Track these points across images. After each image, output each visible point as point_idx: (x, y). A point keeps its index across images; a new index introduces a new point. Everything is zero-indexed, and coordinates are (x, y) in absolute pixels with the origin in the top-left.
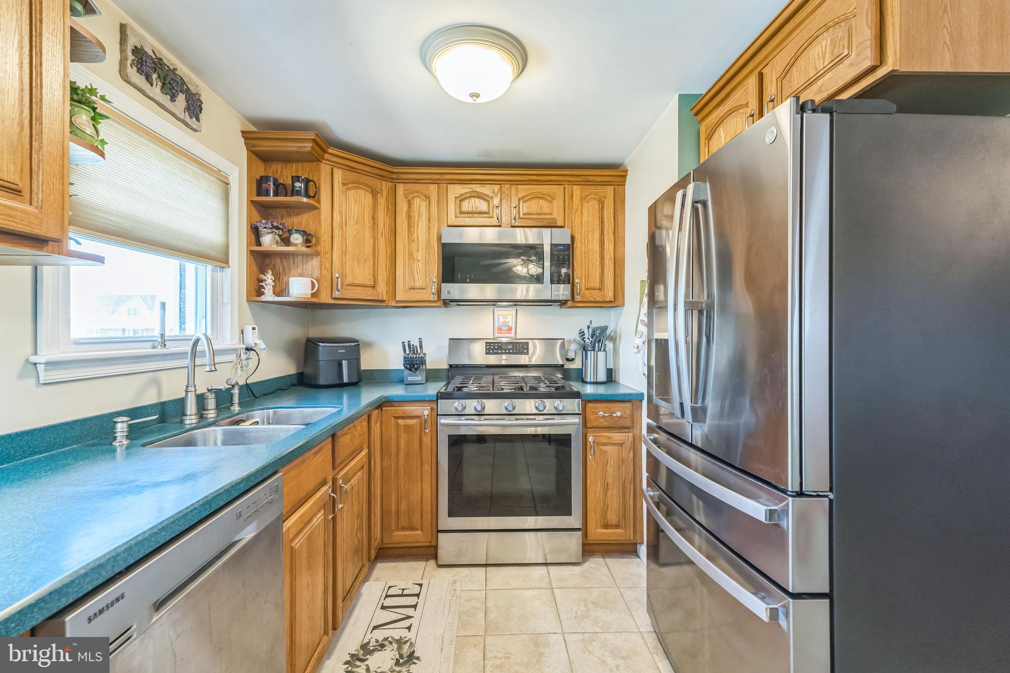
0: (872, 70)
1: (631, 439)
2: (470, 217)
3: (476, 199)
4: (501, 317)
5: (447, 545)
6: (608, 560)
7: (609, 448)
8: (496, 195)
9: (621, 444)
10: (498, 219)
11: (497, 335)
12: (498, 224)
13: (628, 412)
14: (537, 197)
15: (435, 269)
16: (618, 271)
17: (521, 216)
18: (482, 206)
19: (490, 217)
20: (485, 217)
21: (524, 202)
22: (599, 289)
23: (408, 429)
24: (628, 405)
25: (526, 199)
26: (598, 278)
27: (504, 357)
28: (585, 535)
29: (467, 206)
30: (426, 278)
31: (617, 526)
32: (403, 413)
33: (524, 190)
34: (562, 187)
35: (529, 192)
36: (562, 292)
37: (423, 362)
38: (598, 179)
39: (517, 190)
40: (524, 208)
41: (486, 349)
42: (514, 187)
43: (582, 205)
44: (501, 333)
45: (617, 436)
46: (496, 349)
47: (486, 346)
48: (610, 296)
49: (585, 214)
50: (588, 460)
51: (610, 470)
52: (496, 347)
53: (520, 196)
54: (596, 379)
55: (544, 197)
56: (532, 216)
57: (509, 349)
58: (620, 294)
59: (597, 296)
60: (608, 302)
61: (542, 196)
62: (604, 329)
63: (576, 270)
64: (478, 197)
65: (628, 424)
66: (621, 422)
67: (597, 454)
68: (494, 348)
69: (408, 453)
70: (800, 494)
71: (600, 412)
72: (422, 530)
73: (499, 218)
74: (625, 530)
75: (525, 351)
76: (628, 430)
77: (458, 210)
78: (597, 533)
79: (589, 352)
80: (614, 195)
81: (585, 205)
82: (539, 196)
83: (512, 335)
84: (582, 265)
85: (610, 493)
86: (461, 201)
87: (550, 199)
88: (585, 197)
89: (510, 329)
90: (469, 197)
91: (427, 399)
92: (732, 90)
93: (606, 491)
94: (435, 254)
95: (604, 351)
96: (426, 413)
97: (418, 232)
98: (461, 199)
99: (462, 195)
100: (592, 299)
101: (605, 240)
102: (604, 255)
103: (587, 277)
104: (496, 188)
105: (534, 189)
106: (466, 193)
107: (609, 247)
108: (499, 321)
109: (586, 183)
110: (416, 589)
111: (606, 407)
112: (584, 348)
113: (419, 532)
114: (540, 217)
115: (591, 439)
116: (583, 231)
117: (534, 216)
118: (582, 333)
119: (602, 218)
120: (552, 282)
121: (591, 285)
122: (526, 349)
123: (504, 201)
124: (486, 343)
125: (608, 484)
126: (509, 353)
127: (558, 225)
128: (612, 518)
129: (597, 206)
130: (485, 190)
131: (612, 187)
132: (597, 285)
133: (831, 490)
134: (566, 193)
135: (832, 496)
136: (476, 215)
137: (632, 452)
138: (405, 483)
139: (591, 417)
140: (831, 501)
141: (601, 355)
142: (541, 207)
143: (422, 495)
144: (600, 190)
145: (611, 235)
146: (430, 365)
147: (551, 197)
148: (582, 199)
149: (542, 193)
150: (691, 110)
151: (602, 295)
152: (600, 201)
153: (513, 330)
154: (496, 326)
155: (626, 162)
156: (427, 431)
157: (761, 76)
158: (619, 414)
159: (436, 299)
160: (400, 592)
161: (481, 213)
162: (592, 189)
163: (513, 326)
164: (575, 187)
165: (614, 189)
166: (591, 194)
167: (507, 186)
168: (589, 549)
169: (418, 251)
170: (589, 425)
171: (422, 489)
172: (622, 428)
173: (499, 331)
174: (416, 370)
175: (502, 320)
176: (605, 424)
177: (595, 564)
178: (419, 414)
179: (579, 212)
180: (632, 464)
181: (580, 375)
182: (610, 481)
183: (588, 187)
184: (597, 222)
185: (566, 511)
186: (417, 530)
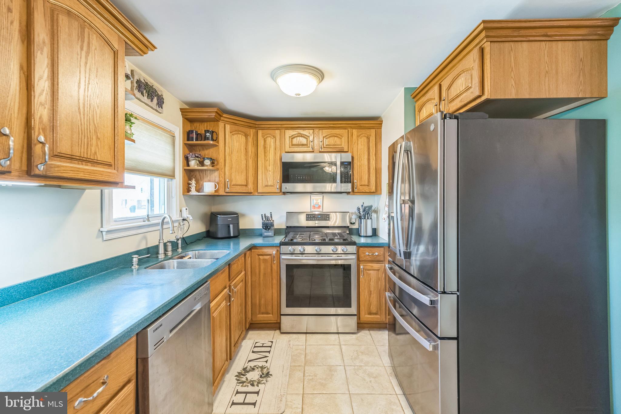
0: (479, 97)
1: (383, 267)
2: (297, 147)
3: (300, 138)
4: (314, 200)
5: (286, 322)
6: (372, 332)
7: (371, 272)
8: (311, 135)
9: (378, 270)
10: (312, 148)
11: (312, 210)
12: (312, 151)
13: (382, 253)
14: (333, 136)
15: (278, 176)
16: (378, 176)
17: (325, 146)
18: (304, 141)
19: (308, 147)
20: (305, 147)
21: (326, 139)
22: (367, 186)
23: (265, 261)
24: (382, 249)
25: (327, 137)
26: (367, 179)
27: (317, 222)
28: (359, 318)
29: (295, 141)
30: (274, 180)
31: (376, 314)
32: (263, 253)
33: (326, 132)
34: (347, 130)
35: (329, 133)
36: (348, 187)
37: (272, 225)
38: (367, 125)
39: (322, 132)
40: (326, 142)
41: (307, 218)
42: (320, 131)
43: (358, 140)
44: (314, 209)
45: (376, 266)
46: (312, 218)
47: (306, 216)
48: (373, 189)
49: (359, 145)
50: (360, 278)
51: (372, 284)
52: (312, 217)
53: (324, 136)
54: (367, 235)
55: (337, 136)
56: (330, 146)
57: (319, 218)
58: (379, 188)
59: (366, 189)
60: (372, 192)
61: (336, 135)
62: (370, 207)
63: (355, 175)
64: (301, 136)
65: (382, 259)
66: (378, 258)
67: (365, 275)
68: (311, 217)
69: (265, 274)
70: (444, 292)
71: (367, 253)
72: (272, 314)
73: (313, 148)
74: (380, 316)
75: (328, 219)
76: (382, 263)
77: (291, 144)
78: (366, 317)
79: (362, 220)
80: (376, 134)
81: (360, 140)
82: (334, 135)
83: (321, 210)
84: (358, 172)
85: (372, 296)
86: (292, 138)
87: (340, 137)
88: (359, 136)
89: (320, 207)
90: (296, 136)
91: (274, 245)
92: (429, 90)
93: (370, 295)
94: (278, 168)
95: (371, 219)
96: (274, 252)
97: (269, 156)
98: (292, 137)
99: (293, 135)
100: (364, 191)
101: (371, 159)
102: (370, 167)
103: (361, 179)
104: (311, 131)
105: (331, 132)
106: (295, 134)
107: (373, 162)
108: (313, 203)
109: (360, 128)
110: (270, 344)
111: (370, 250)
112: (360, 218)
113: (271, 315)
114: (335, 146)
115: (362, 267)
116: (359, 153)
117: (332, 146)
118: (359, 209)
119: (369, 146)
120: (341, 182)
121: (363, 183)
122: (328, 218)
123: (315, 138)
124: (307, 214)
125: (371, 291)
126: (319, 220)
127: (345, 151)
128: (374, 309)
129: (366, 140)
130: (306, 132)
131: (374, 130)
132: (366, 183)
133: (458, 291)
134: (349, 133)
135: (458, 294)
136: (300, 146)
137: (384, 274)
138: (264, 289)
139: (362, 255)
140: (458, 296)
141: (369, 221)
142: (335, 142)
143: (272, 296)
144: (368, 131)
145: (374, 155)
146: (276, 227)
147: (341, 136)
148: (358, 136)
149: (336, 134)
150: (411, 96)
151: (369, 189)
152: (367, 138)
153: (321, 207)
154: (312, 205)
155: (382, 116)
156: (275, 262)
157: (440, 86)
158: (377, 254)
159: (279, 191)
160: (262, 345)
161: (303, 145)
162: (363, 131)
163: (321, 205)
164: (354, 130)
165: (376, 131)
166: (363, 134)
167: (317, 130)
168: (361, 326)
169: (269, 166)
170: (361, 259)
171: (272, 293)
172: (379, 261)
173: (314, 208)
174: (269, 229)
175: (315, 202)
176: (369, 259)
177: (365, 334)
178: (270, 253)
179: (356, 144)
180: (384, 280)
181: (358, 233)
182: (372, 289)
183: (361, 130)
184: (366, 149)
185: (348, 305)
186: (270, 314)
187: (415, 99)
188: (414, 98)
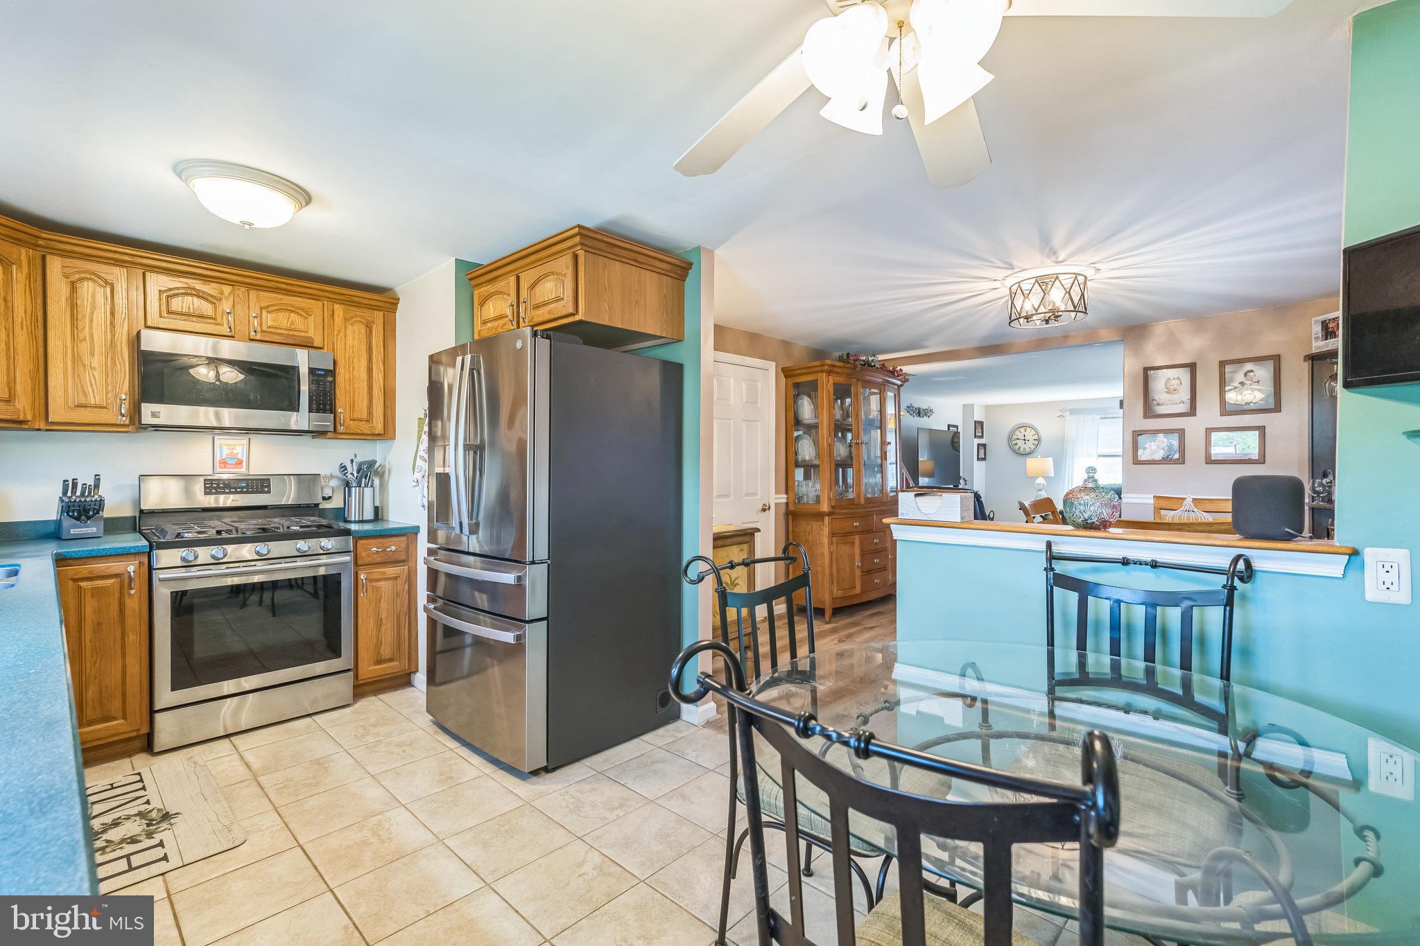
0: (572, 315)
1: (406, 572)
2: (185, 320)
3: (195, 299)
4: (225, 448)
5: (166, 728)
6: (381, 696)
7: (382, 584)
8: (227, 299)
9: (396, 578)
10: (230, 328)
11: (219, 470)
12: (230, 334)
13: (403, 545)
14: (287, 310)
15: (124, 382)
16: (388, 403)
17: (265, 328)
18: (207, 308)
19: (217, 324)
20: (209, 323)
21: (268, 312)
22: (367, 421)
23: (98, 593)
24: (404, 538)
25: (270, 309)
26: (366, 409)
27: (232, 497)
28: (356, 677)
29: (177, 304)
30: (107, 393)
31: (391, 660)
32: (90, 572)
33: (268, 298)
34: (320, 304)
35: (276, 302)
36: (325, 421)
37: (100, 504)
38: (366, 302)
39: (258, 296)
40: (269, 319)
41: (205, 488)
42: (253, 293)
43: (346, 327)
44: (225, 468)
45: (391, 571)
46: (221, 488)
47: (205, 484)
48: (379, 428)
49: (350, 338)
50: (359, 597)
51: (384, 605)
52: (221, 485)
53: (263, 304)
54: (362, 517)
55: (296, 310)
56: (279, 331)
57: (242, 488)
58: (390, 427)
59: (365, 428)
60: (376, 434)
61: (293, 309)
62: (371, 464)
63: (339, 398)
64: (198, 296)
65: (403, 558)
66: (396, 556)
67: (370, 589)
68: (218, 487)
69: (99, 624)
70: (533, 563)
71: (374, 547)
72: (124, 717)
73: (232, 328)
74: (399, 661)
75: (266, 489)
76: (402, 564)
77: (164, 308)
78: (369, 670)
79: (354, 488)
80: (384, 321)
81: (350, 328)
82: (289, 308)
83: (243, 470)
84: (346, 393)
85: (384, 628)
86: (168, 297)
87: (305, 315)
88: (349, 320)
89: (240, 463)
90: (182, 294)
91: (132, 551)
92: (499, 276)
93: (380, 627)
94: (124, 365)
95: (372, 486)
96: (131, 569)
97: (91, 328)
98: (169, 295)
99: (170, 290)
100: (359, 431)
101: (374, 368)
102: (372, 383)
103: (352, 406)
104: (227, 289)
105: (281, 299)
106: (178, 288)
107: (378, 376)
108: (221, 455)
109: (349, 303)
111: (380, 543)
112: (347, 484)
113: (122, 721)
114: (291, 333)
115: (362, 576)
116: (347, 355)
117: (282, 332)
118: (343, 468)
119: (370, 344)
120: (310, 411)
121: (356, 415)
122: (266, 487)
123: (238, 307)
124: (205, 480)
125: (381, 619)
126: (242, 492)
127: (315, 345)
128: (386, 651)
129: (363, 331)
130: (209, 288)
131: (381, 313)
132: (365, 416)
133: (549, 559)
134: (326, 310)
135: (549, 562)
136: (194, 319)
137: (407, 584)
138: (95, 663)
139: (363, 554)
140: (549, 565)
141: (368, 491)
142: (293, 323)
143: (124, 673)
144: (367, 314)
145: (381, 364)
146: (107, 513)
147: (306, 312)
148: (346, 320)
149: (293, 306)
150: (467, 275)
151: (370, 427)
152: (367, 326)
153: (244, 463)
154: (218, 458)
155: (398, 289)
156: (133, 592)
157: (518, 278)
158: (393, 548)
159: (127, 422)
161: (202, 317)
162: (358, 311)
163: (244, 459)
164: (336, 306)
165: (384, 314)
166: (356, 316)
167: (243, 289)
168: (362, 690)
169: (92, 354)
170: (360, 562)
171: (124, 666)
172: (397, 562)
173: (223, 465)
175: (226, 451)
176: (379, 560)
177: (371, 704)
178: (118, 571)
179: (342, 334)
180: (407, 596)
181: (341, 514)
182: (384, 616)
183: (353, 308)
184: (364, 348)
185: (335, 651)
186: (115, 719)
187: (473, 283)
188: (471, 279)
